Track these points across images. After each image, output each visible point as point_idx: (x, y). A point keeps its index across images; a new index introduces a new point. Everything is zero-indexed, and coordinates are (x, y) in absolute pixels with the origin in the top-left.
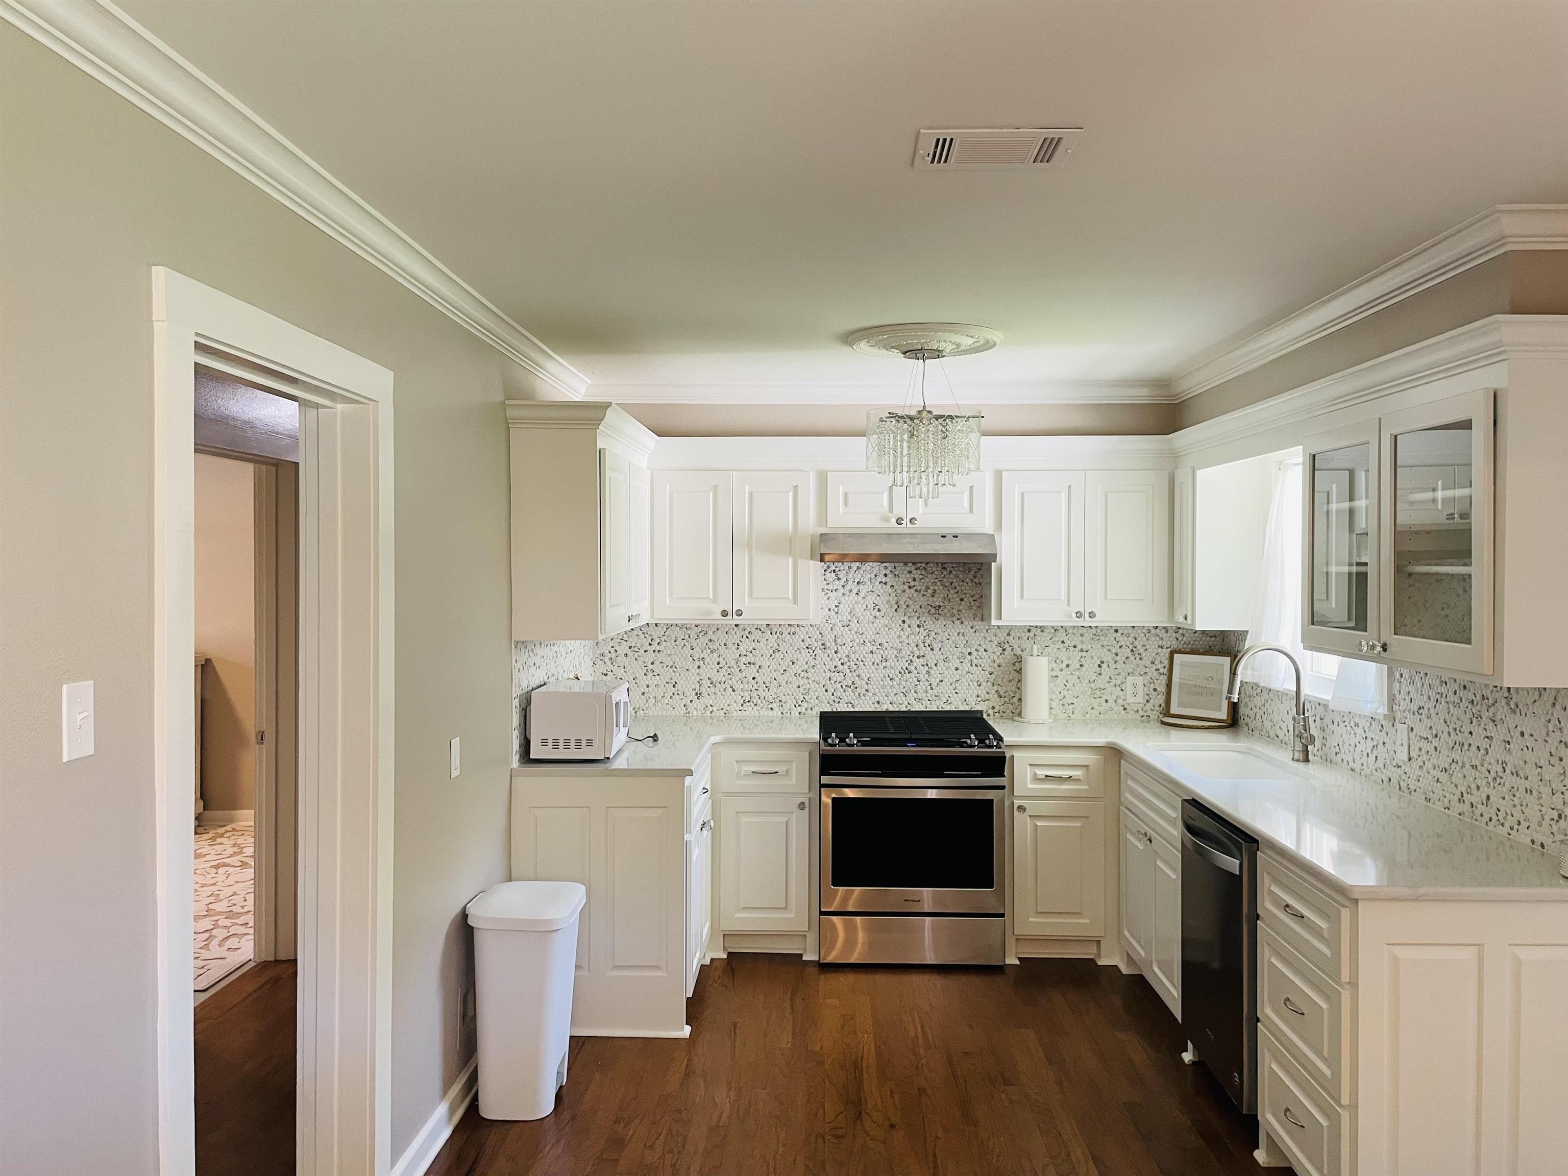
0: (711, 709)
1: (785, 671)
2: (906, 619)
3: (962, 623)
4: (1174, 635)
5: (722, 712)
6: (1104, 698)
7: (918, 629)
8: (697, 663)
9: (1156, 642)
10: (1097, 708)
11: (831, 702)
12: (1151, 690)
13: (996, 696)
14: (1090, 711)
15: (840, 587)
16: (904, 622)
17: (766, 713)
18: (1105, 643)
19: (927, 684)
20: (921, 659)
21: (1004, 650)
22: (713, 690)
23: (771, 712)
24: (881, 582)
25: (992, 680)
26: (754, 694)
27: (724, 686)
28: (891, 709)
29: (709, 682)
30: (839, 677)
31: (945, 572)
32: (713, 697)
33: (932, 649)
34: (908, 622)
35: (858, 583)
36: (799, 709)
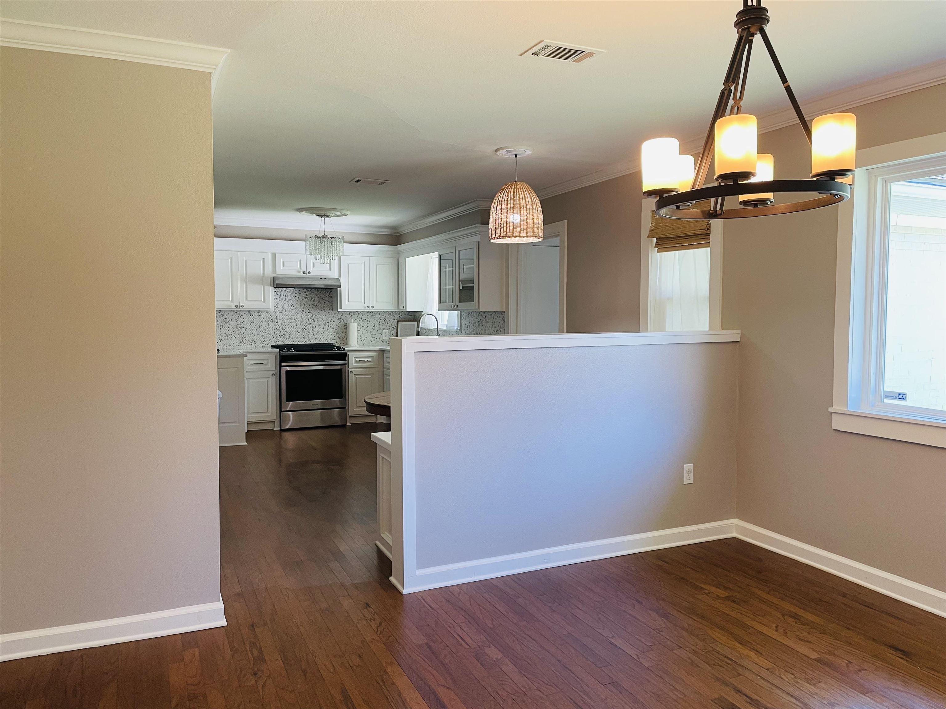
0: (226, 345)
1: (256, 330)
2: (304, 310)
3: (325, 311)
4: (398, 315)
5: (231, 346)
6: (376, 337)
7: (308, 314)
8: (220, 327)
9: (392, 318)
10: (373, 341)
11: (275, 342)
12: (391, 334)
13: (338, 338)
14: (371, 342)
15: (278, 298)
16: (303, 311)
17: (249, 346)
18: (376, 318)
19: (312, 334)
20: (310, 325)
21: (340, 321)
22: (227, 338)
23: (251, 346)
24: (294, 296)
25: (336, 332)
26: (244, 339)
27: (231, 336)
28: (299, 343)
29: (225, 335)
30: (277, 332)
31: (318, 293)
32: (227, 341)
33: (314, 321)
34: (305, 311)
35: (285, 296)
36: (263, 344)
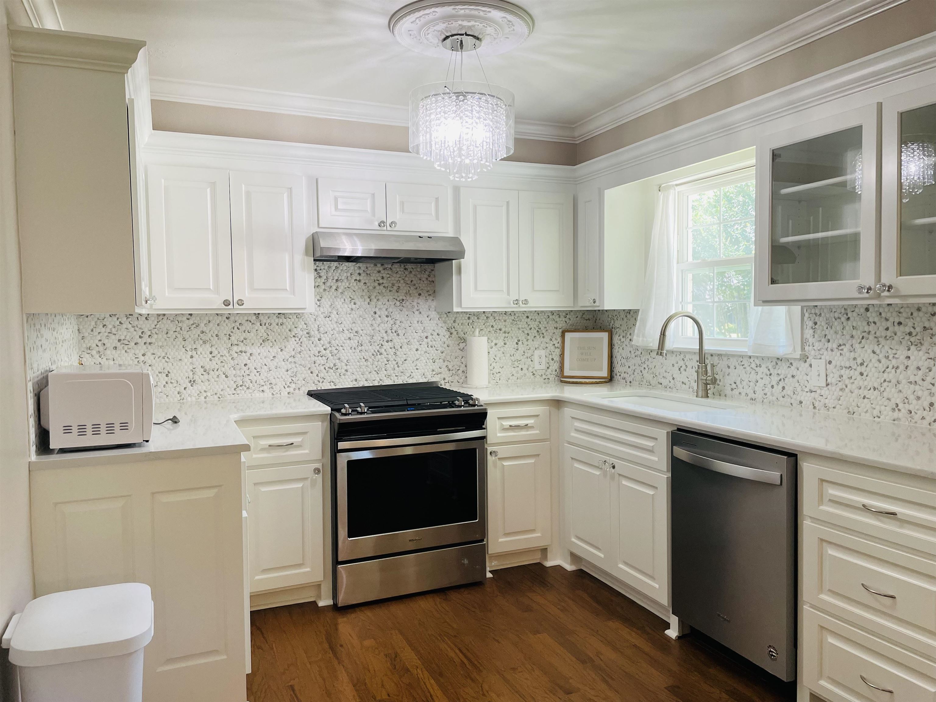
0: (205, 395)
1: (274, 357)
2: (377, 310)
3: (420, 313)
4: (564, 319)
5: (216, 397)
6: (520, 367)
7: (386, 319)
8: (190, 353)
9: (552, 324)
10: (515, 375)
11: (316, 382)
12: (550, 359)
13: (446, 369)
14: (511, 378)
15: (321, 284)
16: (375, 313)
17: (258, 395)
18: (520, 326)
19: (394, 363)
20: (390, 343)
21: (451, 334)
22: (206, 376)
23: (262, 394)
24: (356, 280)
25: (443, 357)
26: (247, 379)
27: (217, 373)
28: (367, 385)
29: (202, 370)
30: (322, 361)
31: (407, 273)
32: (207, 383)
33: (398, 335)
34: (378, 313)
35: (337, 280)
36: (288, 390)
